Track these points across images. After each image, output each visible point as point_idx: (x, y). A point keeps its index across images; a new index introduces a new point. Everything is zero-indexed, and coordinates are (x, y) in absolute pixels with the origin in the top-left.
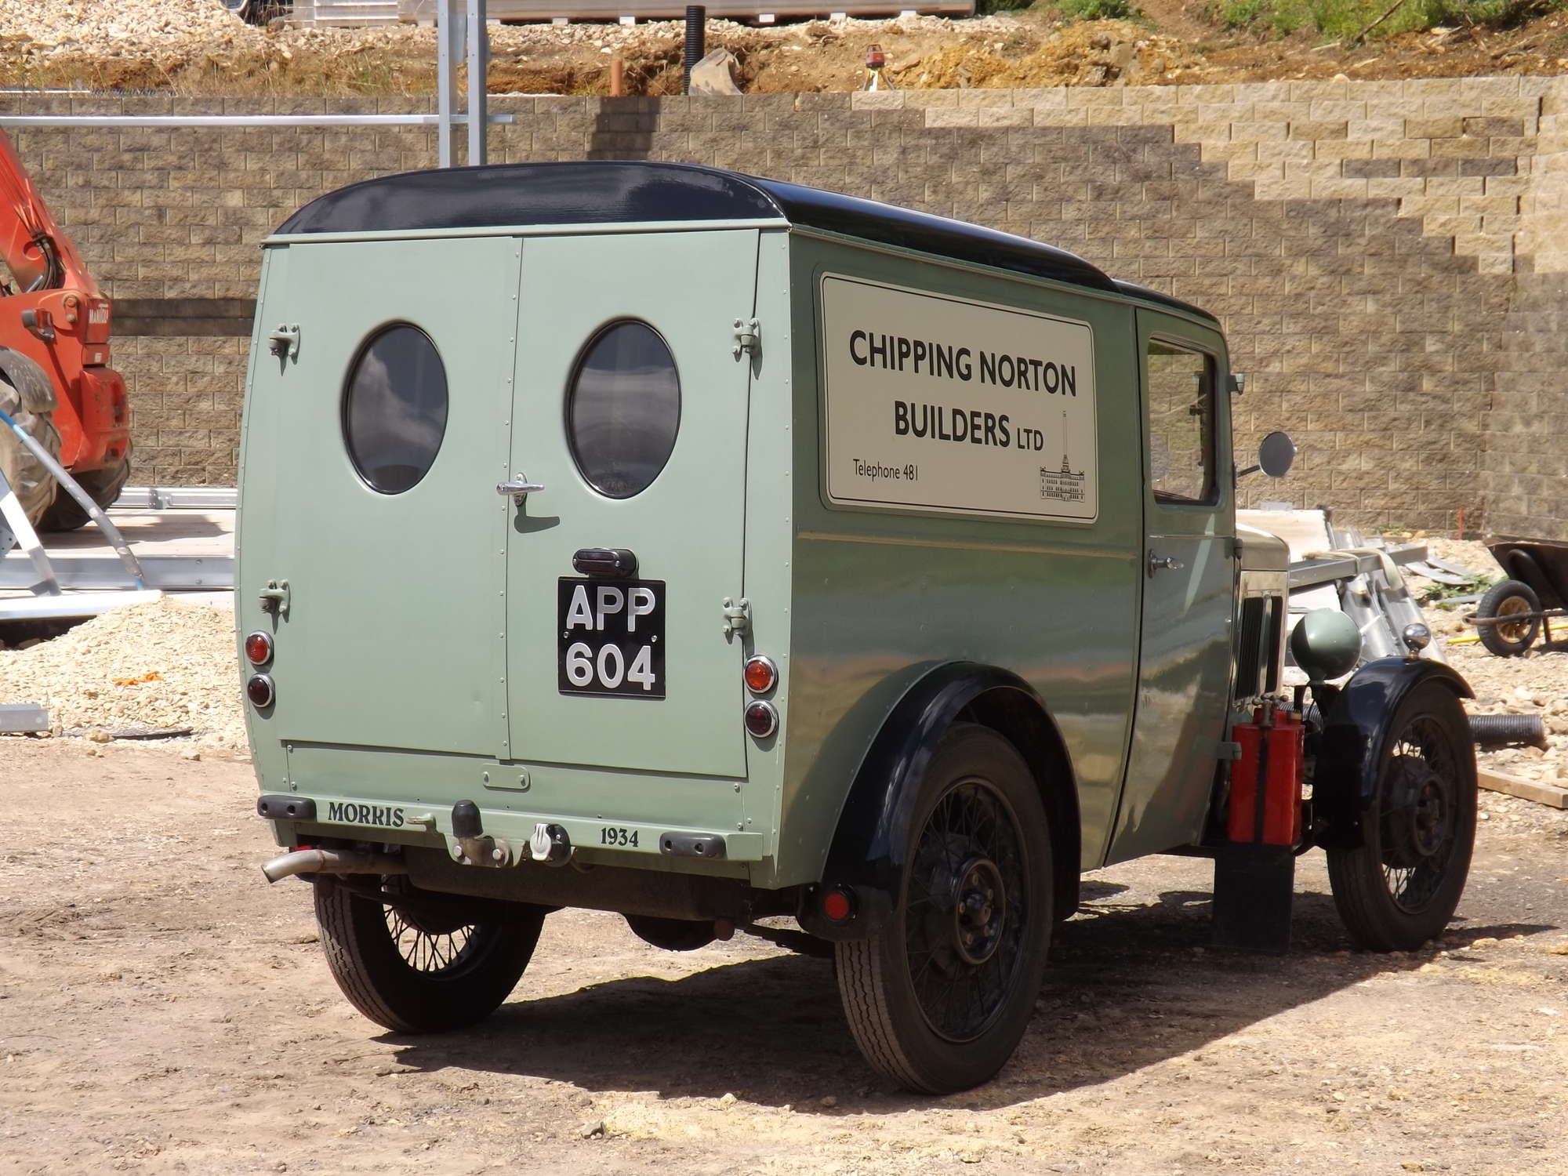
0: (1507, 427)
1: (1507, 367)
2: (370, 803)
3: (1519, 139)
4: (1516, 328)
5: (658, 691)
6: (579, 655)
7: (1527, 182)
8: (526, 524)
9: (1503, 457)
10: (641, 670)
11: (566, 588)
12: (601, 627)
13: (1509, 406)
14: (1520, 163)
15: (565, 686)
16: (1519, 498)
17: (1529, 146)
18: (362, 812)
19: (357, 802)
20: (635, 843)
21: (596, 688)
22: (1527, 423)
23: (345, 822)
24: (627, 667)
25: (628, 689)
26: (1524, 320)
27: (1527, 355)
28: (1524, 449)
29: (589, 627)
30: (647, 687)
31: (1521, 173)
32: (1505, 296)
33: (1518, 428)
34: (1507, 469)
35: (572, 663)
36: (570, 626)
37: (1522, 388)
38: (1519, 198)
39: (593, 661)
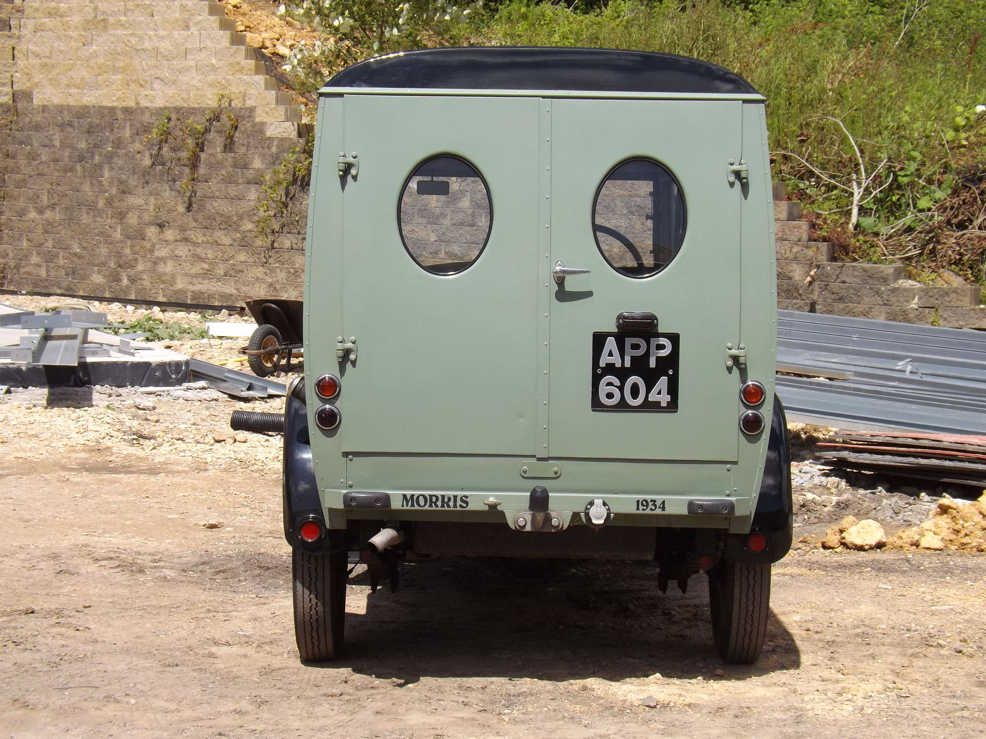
0: (21, 214)
1: (18, 170)
2: (439, 493)
3: (11, 5)
4: (21, 143)
5: (673, 406)
6: (610, 384)
7: (19, 37)
8: (563, 295)
9: (21, 235)
10: (659, 393)
11: (599, 340)
12: (628, 364)
13: (22, 199)
14: (12, 23)
15: (597, 405)
16: (38, 265)
17: (18, 11)
18: (431, 500)
19: (427, 493)
20: (663, 509)
21: (622, 406)
22: (41, 212)
23: (416, 507)
24: (648, 391)
25: (649, 406)
26: (29, 137)
27: (34, 163)
28: (40, 230)
29: (618, 365)
30: (664, 404)
31: (14, 31)
32: (9, 119)
33: (33, 215)
34: (25, 244)
35: (603, 390)
36: (602, 364)
37: (33, 186)
38: (14, 49)
39: (621, 388)
